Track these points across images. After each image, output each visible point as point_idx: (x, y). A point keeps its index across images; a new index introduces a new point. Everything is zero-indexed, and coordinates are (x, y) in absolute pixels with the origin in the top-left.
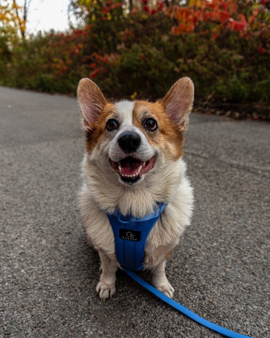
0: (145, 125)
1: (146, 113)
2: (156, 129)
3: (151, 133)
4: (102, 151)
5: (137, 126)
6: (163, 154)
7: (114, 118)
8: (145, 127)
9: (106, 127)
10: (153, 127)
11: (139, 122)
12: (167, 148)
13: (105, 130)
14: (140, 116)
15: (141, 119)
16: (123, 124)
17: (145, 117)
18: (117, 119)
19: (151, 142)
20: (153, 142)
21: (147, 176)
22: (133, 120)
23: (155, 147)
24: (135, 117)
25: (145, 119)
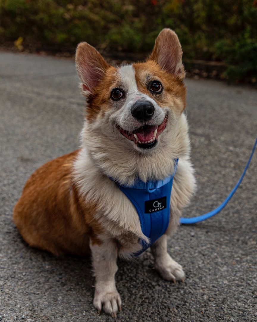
0: (150, 88)
1: (149, 76)
2: (162, 90)
3: (158, 95)
4: (108, 119)
5: (144, 92)
6: (173, 111)
7: (118, 87)
8: (150, 91)
9: (111, 97)
10: (159, 90)
11: (144, 88)
12: (175, 104)
13: (109, 99)
14: (144, 81)
15: (145, 84)
16: (129, 92)
17: (149, 81)
18: (122, 88)
19: (160, 104)
20: (162, 104)
21: (162, 137)
22: (138, 86)
23: (165, 107)
24: (139, 83)
25: (149, 83)
